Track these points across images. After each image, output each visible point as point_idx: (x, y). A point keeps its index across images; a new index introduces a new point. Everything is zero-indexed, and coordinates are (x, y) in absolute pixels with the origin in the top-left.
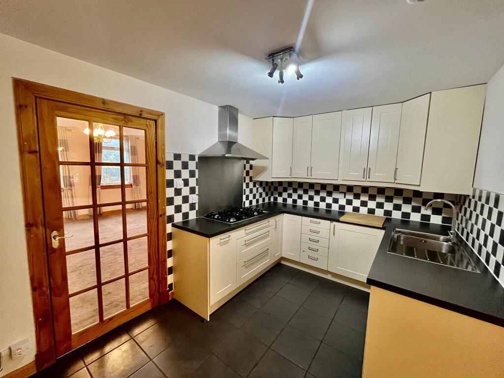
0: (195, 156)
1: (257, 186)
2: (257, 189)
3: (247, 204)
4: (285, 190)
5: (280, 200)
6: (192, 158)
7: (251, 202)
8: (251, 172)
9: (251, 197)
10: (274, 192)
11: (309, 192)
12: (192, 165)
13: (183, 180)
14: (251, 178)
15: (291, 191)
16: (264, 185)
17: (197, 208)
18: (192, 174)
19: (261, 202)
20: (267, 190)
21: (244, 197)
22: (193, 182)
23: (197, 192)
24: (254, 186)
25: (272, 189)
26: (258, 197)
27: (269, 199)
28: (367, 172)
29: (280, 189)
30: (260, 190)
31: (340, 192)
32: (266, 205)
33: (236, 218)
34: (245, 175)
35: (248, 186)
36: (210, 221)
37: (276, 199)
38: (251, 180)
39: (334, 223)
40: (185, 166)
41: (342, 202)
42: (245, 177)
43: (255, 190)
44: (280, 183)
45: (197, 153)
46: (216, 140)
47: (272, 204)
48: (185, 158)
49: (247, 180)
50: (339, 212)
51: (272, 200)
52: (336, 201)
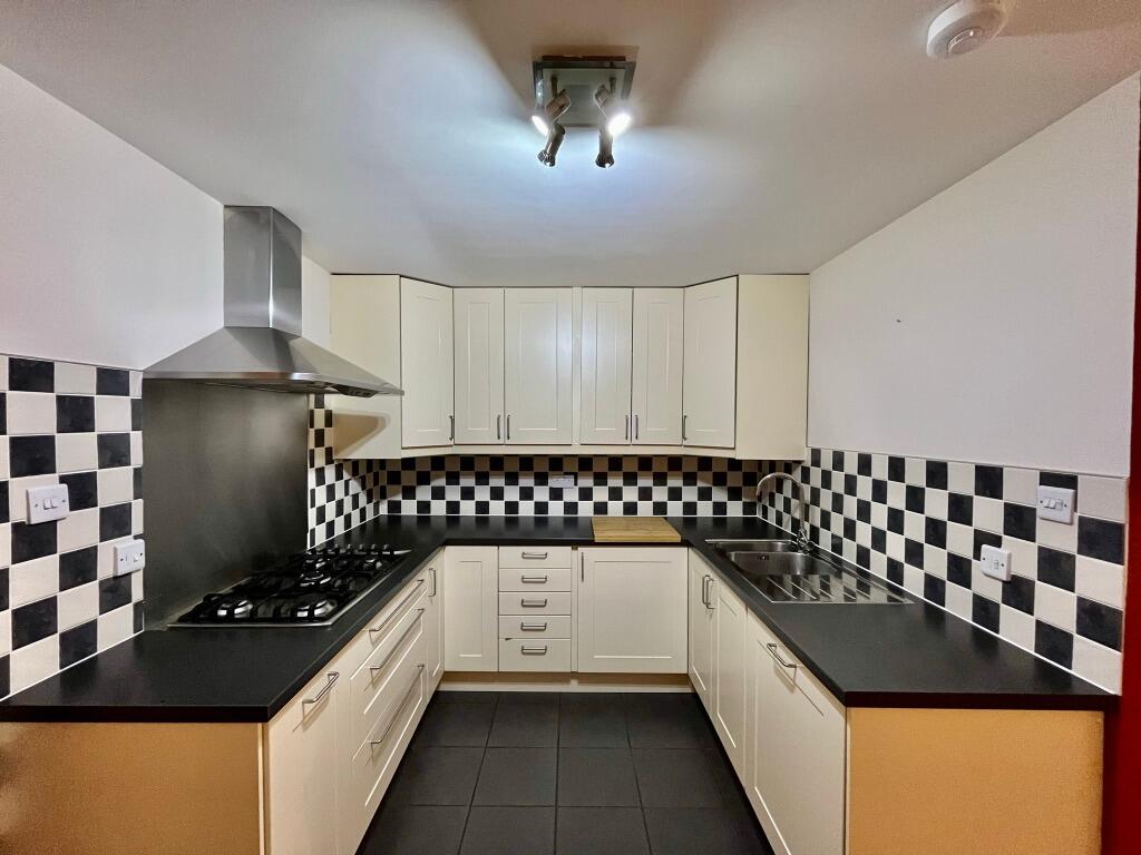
0: (126, 373)
1: (346, 476)
2: (347, 483)
3: (321, 537)
4: (424, 479)
5: (409, 508)
6: (112, 381)
7: (331, 526)
8: (329, 433)
9: (330, 514)
10: (390, 488)
11: (490, 481)
12: (113, 415)
13: (63, 479)
14: (329, 452)
15: (441, 482)
16: (362, 470)
17: (137, 593)
18: (113, 451)
19: (355, 523)
20: (370, 484)
21: (312, 514)
22: (115, 486)
23: (137, 525)
24: (339, 477)
25: (383, 481)
26: (347, 508)
27: (376, 510)
28: (632, 424)
29: (408, 478)
30: (355, 487)
31: (566, 474)
32: (368, 528)
33: (330, 598)
34: (311, 445)
35: (320, 480)
36: (213, 633)
37: (395, 507)
38: (329, 461)
39: (581, 549)
40: (76, 414)
41: (571, 495)
42: (313, 451)
43: (340, 486)
44: (408, 463)
45: (139, 362)
46: (214, 320)
47: (384, 522)
48: (75, 381)
49: (320, 461)
50: (566, 519)
51: (384, 510)
52: (556, 494)
